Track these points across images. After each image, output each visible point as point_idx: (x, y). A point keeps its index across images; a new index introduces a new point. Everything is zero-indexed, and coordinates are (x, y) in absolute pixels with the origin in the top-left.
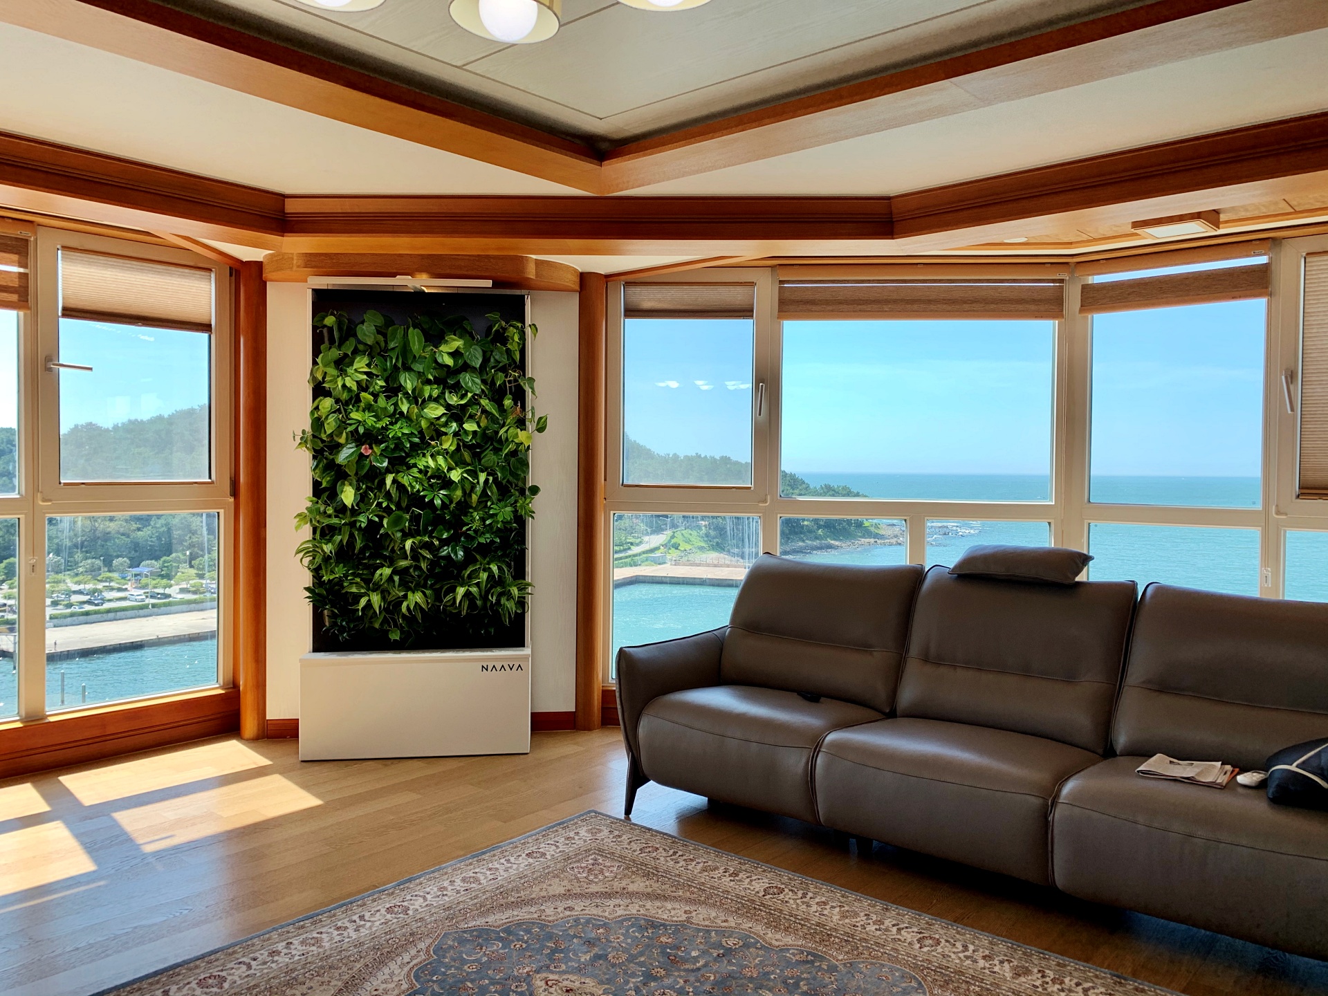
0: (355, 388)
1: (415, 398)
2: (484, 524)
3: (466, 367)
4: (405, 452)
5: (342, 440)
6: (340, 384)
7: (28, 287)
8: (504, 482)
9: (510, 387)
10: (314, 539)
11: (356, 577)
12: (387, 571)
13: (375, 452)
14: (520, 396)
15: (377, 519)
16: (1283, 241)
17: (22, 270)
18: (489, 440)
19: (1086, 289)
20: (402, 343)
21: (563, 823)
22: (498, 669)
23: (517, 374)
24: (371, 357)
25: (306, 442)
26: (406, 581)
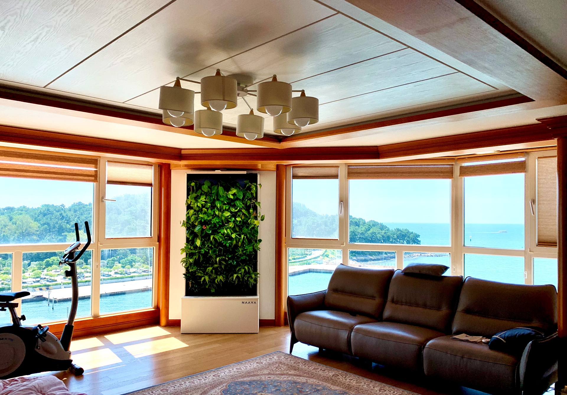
0: (201, 206)
1: (220, 210)
2: (243, 253)
3: (237, 199)
4: (217, 228)
5: (196, 224)
6: (196, 205)
7: (97, 175)
8: (250, 238)
9: (252, 205)
10: (186, 257)
11: (200, 270)
12: (210, 268)
13: (207, 228)
14: (255, 208)
15: (207, 251)
16: (530, 153)
17: (95, 169)
18: (245, 223)
19: (461, 167)
20: (217, 191)
21: (269, 354)
22: (248, 303)
23: (254, 201)
24: (206, 196)
25: (184, 225)
26: (217, 272)
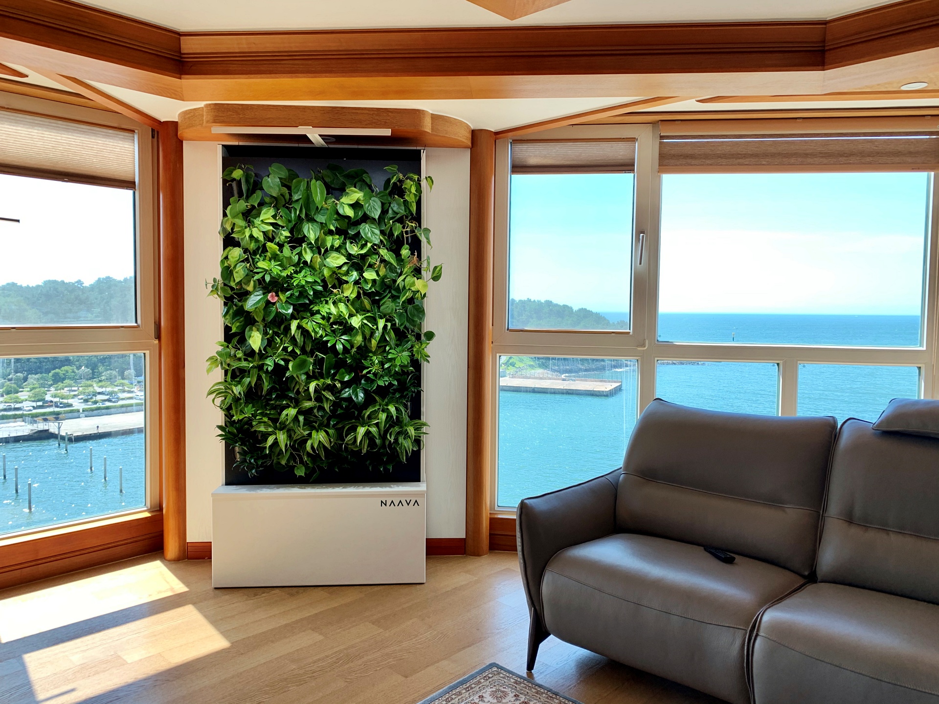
0: (261, 238)
1: (319, 249)
2: (383, 368)
3: (365, 218)
4: (309, 299)
5: (250, 288)
6: (247, 234)
8: (401, 328)
9: (407, 238)
10: (225, 381)
11: (264, 416)
12: (292, 412)
13: (280, 299)
14: (416, 246)
15: (282, 363)
18: (387, 288)
20: (305, 195)
21: (466, 681)
22: (396, 505)
23: (413, 225)
24: (277, 208)
25: (217, 289)
26: (311, 421)
